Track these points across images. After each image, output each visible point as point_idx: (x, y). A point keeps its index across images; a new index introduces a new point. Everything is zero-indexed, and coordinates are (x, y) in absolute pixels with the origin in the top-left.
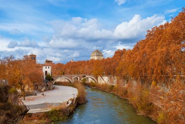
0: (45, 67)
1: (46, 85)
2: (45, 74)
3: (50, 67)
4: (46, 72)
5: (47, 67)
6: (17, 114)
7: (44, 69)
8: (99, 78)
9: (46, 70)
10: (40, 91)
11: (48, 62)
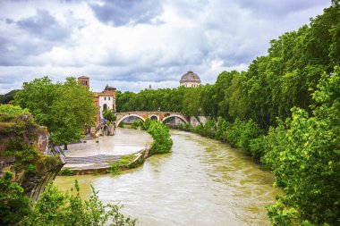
0: (103, 98)
1: (103, 126)
2: (102, 109)
3: (111, 98)
4: (105, 106)
5: (107, 98)
6: (45, 170)
7: (102, 101)
8: (193, 118)
9: (104, 102)
10: (93, 136)
11: (108, 89)
